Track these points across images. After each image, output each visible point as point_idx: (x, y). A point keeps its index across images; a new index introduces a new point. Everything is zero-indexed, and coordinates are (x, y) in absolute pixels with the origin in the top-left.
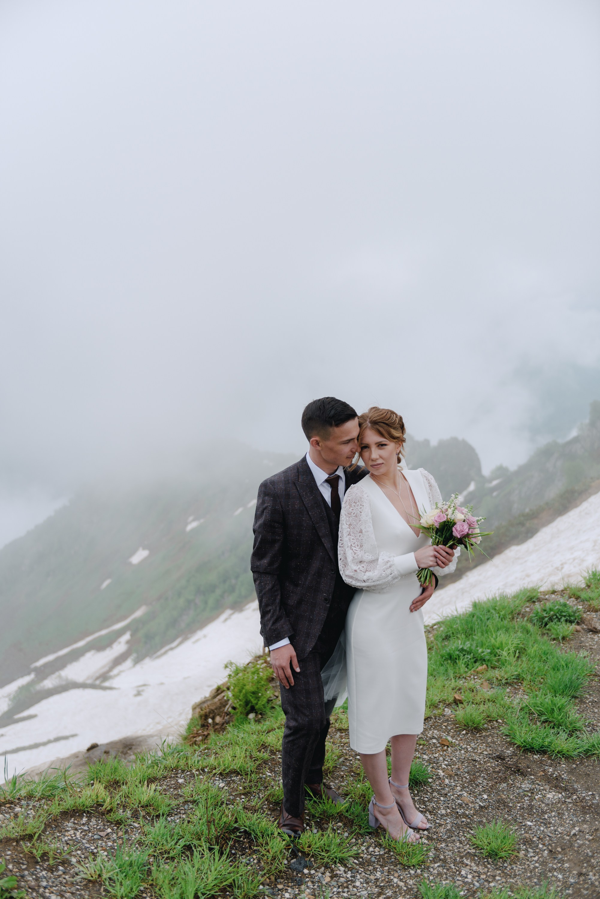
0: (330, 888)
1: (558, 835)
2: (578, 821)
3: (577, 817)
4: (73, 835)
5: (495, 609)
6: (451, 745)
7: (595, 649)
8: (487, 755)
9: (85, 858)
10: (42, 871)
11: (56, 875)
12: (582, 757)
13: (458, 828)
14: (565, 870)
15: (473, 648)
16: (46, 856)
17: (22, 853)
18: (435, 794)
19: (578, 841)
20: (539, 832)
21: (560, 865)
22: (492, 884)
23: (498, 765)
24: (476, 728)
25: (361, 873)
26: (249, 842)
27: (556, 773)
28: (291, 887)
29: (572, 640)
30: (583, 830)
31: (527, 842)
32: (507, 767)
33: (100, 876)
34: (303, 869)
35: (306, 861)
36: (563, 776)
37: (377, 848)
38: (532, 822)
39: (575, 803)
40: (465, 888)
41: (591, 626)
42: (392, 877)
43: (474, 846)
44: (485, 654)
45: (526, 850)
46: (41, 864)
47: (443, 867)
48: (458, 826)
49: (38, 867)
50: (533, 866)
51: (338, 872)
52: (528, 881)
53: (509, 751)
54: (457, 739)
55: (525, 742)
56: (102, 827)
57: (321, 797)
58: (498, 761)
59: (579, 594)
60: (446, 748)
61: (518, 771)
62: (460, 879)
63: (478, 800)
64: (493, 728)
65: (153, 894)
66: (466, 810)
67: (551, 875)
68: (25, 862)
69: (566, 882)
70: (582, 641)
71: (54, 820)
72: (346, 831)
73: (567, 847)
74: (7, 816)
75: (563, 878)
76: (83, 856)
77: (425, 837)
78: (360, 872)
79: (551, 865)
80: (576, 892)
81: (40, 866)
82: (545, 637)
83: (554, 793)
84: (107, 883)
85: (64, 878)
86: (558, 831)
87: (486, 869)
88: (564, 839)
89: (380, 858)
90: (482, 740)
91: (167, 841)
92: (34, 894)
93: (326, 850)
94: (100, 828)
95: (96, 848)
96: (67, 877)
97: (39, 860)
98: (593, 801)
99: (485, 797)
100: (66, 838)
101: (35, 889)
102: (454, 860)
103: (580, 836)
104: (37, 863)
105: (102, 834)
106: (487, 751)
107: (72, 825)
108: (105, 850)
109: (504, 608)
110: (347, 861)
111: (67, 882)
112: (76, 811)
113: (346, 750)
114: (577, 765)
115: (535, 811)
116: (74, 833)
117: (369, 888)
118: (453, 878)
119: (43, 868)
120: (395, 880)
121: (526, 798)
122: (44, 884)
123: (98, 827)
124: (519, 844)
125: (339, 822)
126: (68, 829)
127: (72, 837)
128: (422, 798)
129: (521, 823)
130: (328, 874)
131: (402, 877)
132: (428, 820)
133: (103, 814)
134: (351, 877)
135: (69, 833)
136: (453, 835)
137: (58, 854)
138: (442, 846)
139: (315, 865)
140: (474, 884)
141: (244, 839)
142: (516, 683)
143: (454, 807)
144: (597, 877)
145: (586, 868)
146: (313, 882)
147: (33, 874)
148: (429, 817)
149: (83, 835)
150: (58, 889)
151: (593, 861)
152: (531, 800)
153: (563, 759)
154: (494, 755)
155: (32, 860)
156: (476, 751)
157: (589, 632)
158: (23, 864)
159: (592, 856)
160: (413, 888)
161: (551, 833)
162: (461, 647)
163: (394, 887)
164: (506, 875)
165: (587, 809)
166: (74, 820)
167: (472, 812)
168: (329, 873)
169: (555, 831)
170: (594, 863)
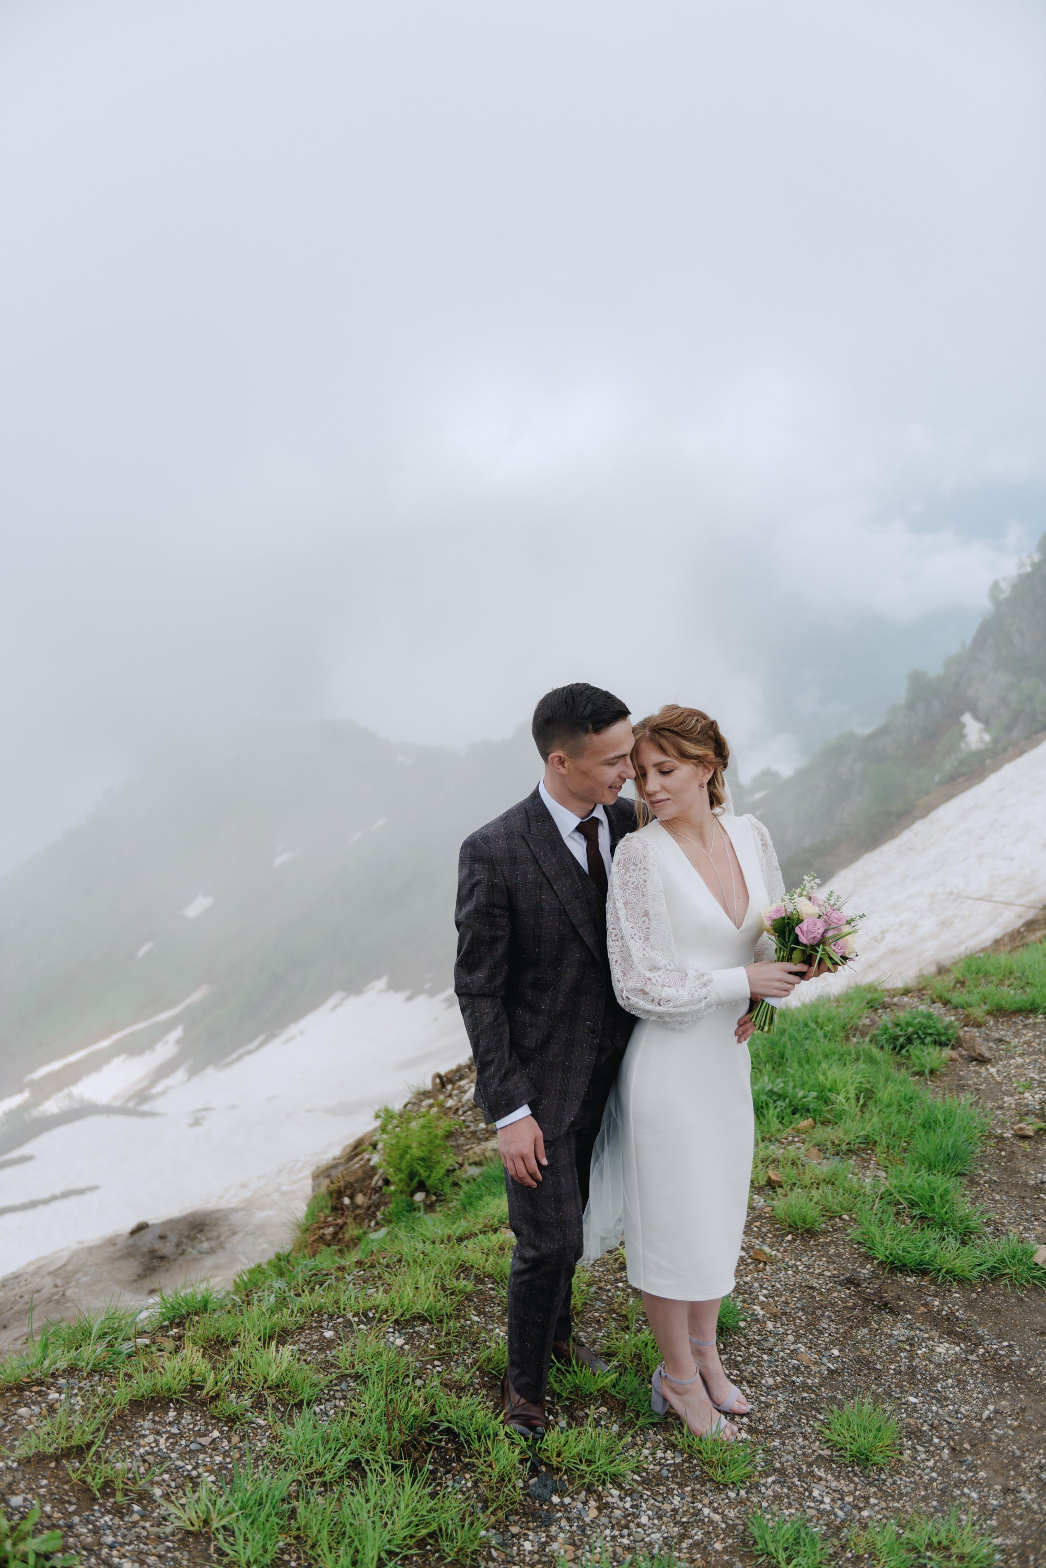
0: (599, 1531)
1: (961, 1419)
2: (990, 1393)
3: (989, 1387)
4: (153, 1445)
5: (817, 1022)
6: (770, 1261)
7: (984, 1091)
8: (830, 1277)
9: (176, 1487)
10: (103, 1515)
11: (128, 1522)
12: (986, 1280)
13: (798, 1409)
14: (981, 1484)
15: (790, 1089)
16: (109, 1487)
17: (67, 1483)
18: (753, 1349)
19: (996, 1430)
20: (930, 1415)
21: (971, 1474)
22: (865, 1513)
23: (850, 1296)
24: (808, 1231)
25: (647, 1500)
26: (456, 1449)
27: (946, 1308)
28: (533, 1530)
29: (945, 1075)
30: (1001, 1408)
31: (914, 1433)
32: (866, 1299)
33: (206, 1522)
34: (551, 1496)
35: (555, 1482)
36: (957, 1314)
37: (669, 1452)
38: (917, 1396)
39: (983, 1362)
40: (821, 1522)
41: (975, 1051)
42: (700, 1506)
43: (829, 1444)
44: (808, 1099)
45: (913, 1448)
46: (101, 1501)
47: (782, 1484)
48: (797, 1407)
49: (96, 1507)
50: (927, 1477)
51: (610, 1499)
52: (922, 1505)
53: (865, 1272)
54: (778, 1250)
55: (891, 1254)
56: (203, 1428)
57: (568, 1362)
58: (849, 1289)
59: (947, 995)
60: (761, 1265)
61: (886, 1307)
62: (812, 1505)
63: (825, 1360)
64: (835, 1230)
65: (302, 1556)
66: (808, 1378)
67: (959, 1492)
68: (74, 1500)
69: (985, 1505)
70: (960, 1076)
71: (119, 1417)
72: (615, 1422)
73: (980, 1440)
74: (36, 1409)
75: (979, 1498)
76: (173, 1484)
77: (746, 1428)
78: (645, 1497)
79: (956, 1474)
80: (1003, 1523)
81: (100, 1505)
82: (903, 1070)
83: (947, 1345)
84: (220, 1537)
85: (144, 1528)
86: (961, 1413)
87: (852, 1485)
88: (972, 1426)
89: (675, 1471)
90: (819, 1251)
91: (317, 1452)
92: (93, 1560)
93: (587, 1460)
94: (199, 1430)
95: (195, 1468)
96: (147, 1524)
97: (98, 1495)
98: (1013, 1358)
99: (836, 1352)
100: (142, 1450)
101: (92, 1550)
102: (798, 1470)
103: (998, 1421)
104: (94, 1499)
105: (205, 1441)
106: (830, 1271)
107: (151, 1425)
108: (211, 1472)
109: (830, 1020)
110: (622, 1479)
111: (148, 1535)
112: (156, 1399)
113: (598, 1271)
114: (978, 1293)
115: (919, 1377)
116: (156, 1441)
117: (663, 1527)
118: (801, 1504)
119: (106, 1509)
120: (706, 1511)
121: (903, 1355)
122: (109, 1539)
123: (196, 1429)
124: (901, 1438)
125: (601, 1405)
126: (143, 1432)
127: (152, 1448)
128: (733, 1357)
129: (898, 1398)
130: (592, 1503)
131: (716, 1505)
132: (747, 1396)
133: (203, 1403)
134: (632, 1507)
135: (146, 1440)
136: (791, 1424)
137: (129, 1482)
138: (774, 1443)
139: (571, 1488)
140: (835, 1514)
141: (447, 1444)
142: (863, 1150)
143: (786, 1372)
144: (1034, 1495)
145: (1014, 1479)
146: (569, 1520)
147: (88, 1522)
148: (748, 1391)
149: (171, 1443)
150: (133, 1549)
151: (1024, 1465)
152: (911, 1357)
153: (955, 1283)
154: (842, 1278)
155: (86, 1496)
156: (811, 1270)
157: (972, 1061)
158: (70, 1503)
159: (1022, 1458)
160: (737, 1525)
161: (949, 1416)
162: (769, 1087)
163: (704, 1523)
164: (885, 1496)
165: (1004, 1373)
166: (154, 1415)
167: (817, 1381)
168: (595, 1500)
169: (957, 1413)
170: (1025, 1469)
